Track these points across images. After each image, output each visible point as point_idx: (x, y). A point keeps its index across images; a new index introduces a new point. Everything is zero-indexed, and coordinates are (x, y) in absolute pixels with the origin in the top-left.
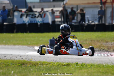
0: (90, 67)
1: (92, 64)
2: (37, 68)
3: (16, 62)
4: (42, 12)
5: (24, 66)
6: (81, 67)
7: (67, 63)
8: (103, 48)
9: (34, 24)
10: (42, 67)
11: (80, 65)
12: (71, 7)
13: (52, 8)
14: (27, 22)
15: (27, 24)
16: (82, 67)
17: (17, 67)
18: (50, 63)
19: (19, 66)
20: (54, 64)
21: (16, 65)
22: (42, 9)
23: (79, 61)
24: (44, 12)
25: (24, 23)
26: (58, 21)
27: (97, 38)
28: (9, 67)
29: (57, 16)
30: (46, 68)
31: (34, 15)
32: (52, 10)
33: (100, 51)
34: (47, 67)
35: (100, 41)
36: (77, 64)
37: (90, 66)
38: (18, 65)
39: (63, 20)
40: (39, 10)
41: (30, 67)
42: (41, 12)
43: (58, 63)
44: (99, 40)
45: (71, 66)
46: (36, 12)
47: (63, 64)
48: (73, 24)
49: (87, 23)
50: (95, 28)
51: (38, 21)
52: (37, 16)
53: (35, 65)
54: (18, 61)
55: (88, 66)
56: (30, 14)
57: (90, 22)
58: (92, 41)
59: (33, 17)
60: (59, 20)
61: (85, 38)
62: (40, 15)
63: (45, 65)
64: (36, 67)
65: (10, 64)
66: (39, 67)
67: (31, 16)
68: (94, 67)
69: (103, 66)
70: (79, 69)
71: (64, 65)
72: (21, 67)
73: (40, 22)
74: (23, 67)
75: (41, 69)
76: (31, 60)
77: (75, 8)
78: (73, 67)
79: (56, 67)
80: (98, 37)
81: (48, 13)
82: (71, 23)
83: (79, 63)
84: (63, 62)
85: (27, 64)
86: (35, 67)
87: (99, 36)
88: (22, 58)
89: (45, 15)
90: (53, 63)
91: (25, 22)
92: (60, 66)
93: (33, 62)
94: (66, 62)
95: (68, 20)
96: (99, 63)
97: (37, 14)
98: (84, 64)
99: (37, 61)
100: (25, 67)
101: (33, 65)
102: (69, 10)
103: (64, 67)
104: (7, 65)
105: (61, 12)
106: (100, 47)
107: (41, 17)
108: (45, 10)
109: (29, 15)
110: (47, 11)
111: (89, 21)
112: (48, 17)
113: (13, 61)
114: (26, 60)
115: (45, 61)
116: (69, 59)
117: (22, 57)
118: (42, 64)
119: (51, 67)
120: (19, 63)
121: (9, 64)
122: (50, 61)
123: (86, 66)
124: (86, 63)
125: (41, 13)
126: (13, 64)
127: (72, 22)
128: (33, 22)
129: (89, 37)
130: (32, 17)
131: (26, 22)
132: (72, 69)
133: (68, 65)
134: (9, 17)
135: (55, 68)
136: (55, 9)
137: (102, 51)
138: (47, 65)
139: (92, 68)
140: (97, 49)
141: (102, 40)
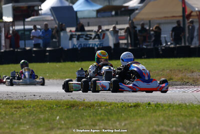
0: (167, 109)
1: (170, 104)
2: (92, 112)
3: (63, 103)
4: (100, 31)
5: (74, 108)
6: (154, 108)
7: (135, 104)
8: (187, 81)
9: (89, 48)
10: (100, 110)
11: (153, 106)
12: (141, 23)
13: (114, 25)
14: (79, 46)
15: (79, 48)
16: (156, 108)
17: (64, 110)
18: (111, 104)
19: (67, 108)
20: (117, 106)
21: (63, 108)
22: (100, 27)
23: (152, 100)
24: (102, 31)
25: (75, 47)
26: (122, 44)
27: (180, 67)
28: (53, 111)
29: (121, 36)
30: (105, 111)
31: (89, 36)
32: (114, 28)
33: (183, 85)
34: (107, 109)
35: (183, 71)
36: (149, 104)
37: (167, 107)
38: (65, 107)
39: (129, 42)
40: (96, 28)
41: (83, 109)
42: (98, 31)
43: (122, 103)
44: (181, 69)
45: (141, 108)
46: (92, 31)
47: (130, 105)
48: (145, 47)
49: (164, 45)
50: (175, 52)
51: (95, 44)
52: (93, 37)
53: (90, 107)
54: (66, 102)
55: (165, 108)
56: (83, 35)
57: (169, 43)
58: (171, 70)
59: (88, 38)
60: (125, 41)
61: (162, 67)
62: (98, 36)
63: (104, 107)
64: (92, 110)
65: (55, 106)
66: (95, 110)
67: (84, 37)
68: (174, 109)
69: (186, 107)
70: (152, 111)
71: (131, 107)
72: (70, 111)
73: (97, 46)
74: (73, 110)
75: (98, 112)
76: (84, 100)
77: (147, 24)
78: (143, 110)
79: (120, 110)
80: (180, 65)
81: (108, 33)
82: (141, 46)
83: (152, 103)
84: (129, 102)
85: (78, 105)
86: (90, 110)
87: (182, 64)
88: (72, 98)
89: (104, 35)
90: (115, 103)
92: (126, 108)
93: (87, 103)
94: (134, 101)
95: (137, 42)
96: (180, 103)
97: (94, 34)
98: (159, 104)
99: (93, 101)
100: (76, 110)
101: (86, 107)
102: (139, 28)
103: (131, 108)
104: (51, 108)
105: (127, 30)
106: (183, 80)
107: (99, 38)
108: (104, 28)
109: (81, 36)
110: (108, 30)
111: (166, 43)
112: (108, 38)
113: (58, 102)
114: (77, 100)
115: (103, 100)
116: (138, 97)
117: (71, 96)
118: (100, 105)
119: (112, 109)
120: (67, 105)
121: (53, 106)
122: (111, 101)
123: (162, 107)
124: (162, 103)
125: (98, 33)
126: (59, 107)
127: (143, 45)
128: (88, 46)
129: (167, 66)
130: (86, 39)
131: (77, 46)
132: (143, 111)
133: (136, 106)
134: (54, 40)
135: (118, 111)
136: (118, 27)
137: (186, 85)
138: (107, 107)
139: (170, 110)
140: (179, 83)
141: (186, 69)
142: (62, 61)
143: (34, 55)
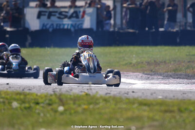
9: (64, 30)
14: (50, 27)
15: (51, 30)
25: (44, 28)
31: (64, 13)
51: (72, 25)
56: (56, 12)
59: (62, 17)
67: (57, 15)
73: (74, 27)
89: (84, 12)
91: (46, 26)
107: (77, 17)
128: (62, 27)
130: (59, 18)
131: (48, 26)
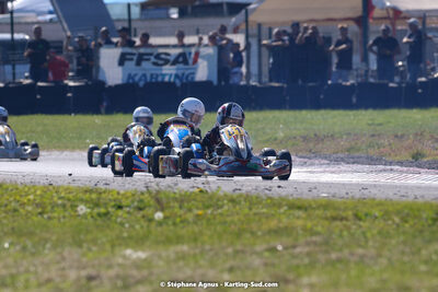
9: (163, 83)
14: (140, 80)
15: (141, 84)
25: (131, 81)
31: (163, 56)
51: (176, 75)
52: (172, 59)
56: (151, 54)
59: (161, 62)
67: (153, 59)
73: (181, 80)
89: (197, 55)
91: (133, 79)
97: (174, 53)
107: (185, 62)
109: (146, 57)
128: (160, 79)
131: (137, 79)
142: (103, 110)
143: (38, 97)
